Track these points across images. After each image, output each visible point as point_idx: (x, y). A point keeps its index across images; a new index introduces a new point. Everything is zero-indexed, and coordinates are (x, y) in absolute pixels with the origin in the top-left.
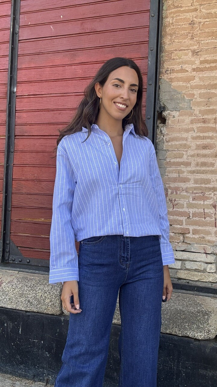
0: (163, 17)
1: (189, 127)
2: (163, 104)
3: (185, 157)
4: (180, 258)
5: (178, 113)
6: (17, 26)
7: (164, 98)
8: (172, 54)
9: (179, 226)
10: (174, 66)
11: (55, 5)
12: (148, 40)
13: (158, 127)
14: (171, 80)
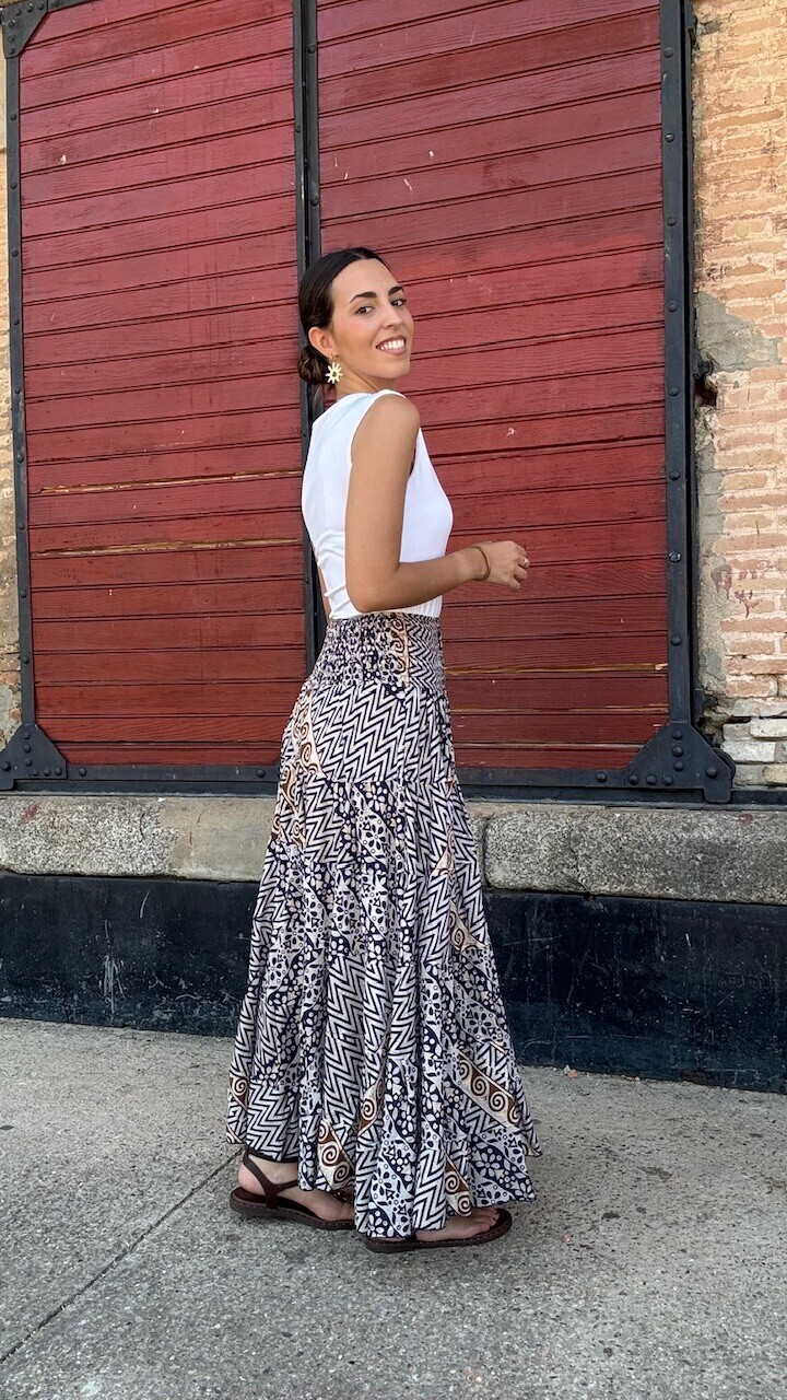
0: (695, 136)
1: (778, 409)
2: (708, 356)
3: (771, 484)
4: (773, 735)
5: (746, 375)
6: (314, 185)
7: (709, 340)
8: (724, 228)
9: (764, 657)
10: (727, 260)
11: (411, 124)
12: (661, 199)
13: (697, 414)
14: (725, 294)
